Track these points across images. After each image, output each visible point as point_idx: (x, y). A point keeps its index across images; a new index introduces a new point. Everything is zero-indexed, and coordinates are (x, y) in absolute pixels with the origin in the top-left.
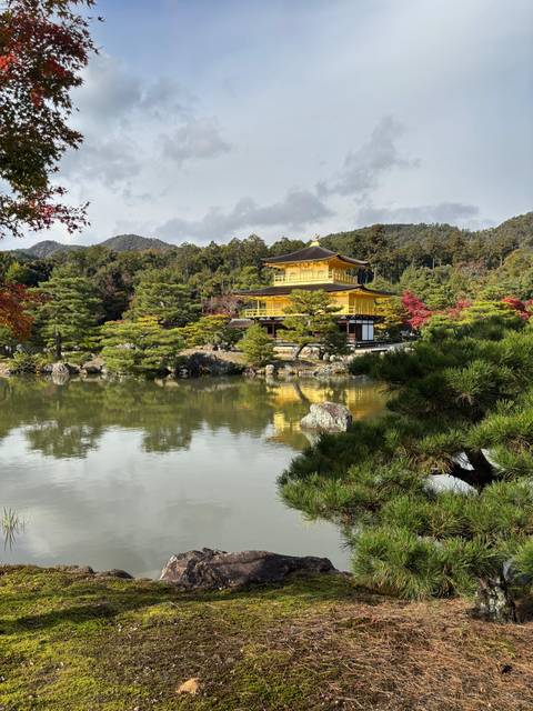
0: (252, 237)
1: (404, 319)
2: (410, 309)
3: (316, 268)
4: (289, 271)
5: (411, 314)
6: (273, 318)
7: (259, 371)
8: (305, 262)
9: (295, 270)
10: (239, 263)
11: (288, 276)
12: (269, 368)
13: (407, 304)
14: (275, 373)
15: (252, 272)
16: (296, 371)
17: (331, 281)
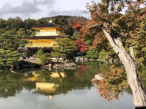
0: (17, 17)
1: (78, 48)
2: (80, 45)
3: (52, 30)
4: (41, 31)
5: (80, 47)
6: (36, 48)
7: (46, 66)
8: (47, 28)
9: (43, 30)
10: (12, 26)
11: (41, 32)
12: (50, 65)
13: (79, 44)
14: (52, 67)
15: (23, 30)
16: (59, 66)
17: (57, 35)
